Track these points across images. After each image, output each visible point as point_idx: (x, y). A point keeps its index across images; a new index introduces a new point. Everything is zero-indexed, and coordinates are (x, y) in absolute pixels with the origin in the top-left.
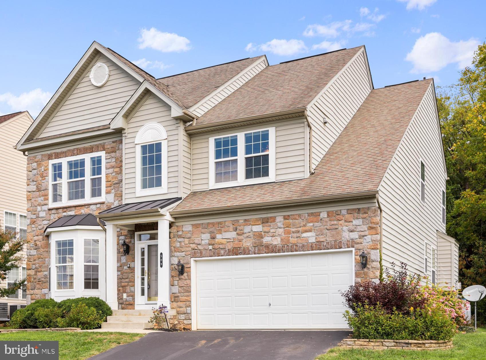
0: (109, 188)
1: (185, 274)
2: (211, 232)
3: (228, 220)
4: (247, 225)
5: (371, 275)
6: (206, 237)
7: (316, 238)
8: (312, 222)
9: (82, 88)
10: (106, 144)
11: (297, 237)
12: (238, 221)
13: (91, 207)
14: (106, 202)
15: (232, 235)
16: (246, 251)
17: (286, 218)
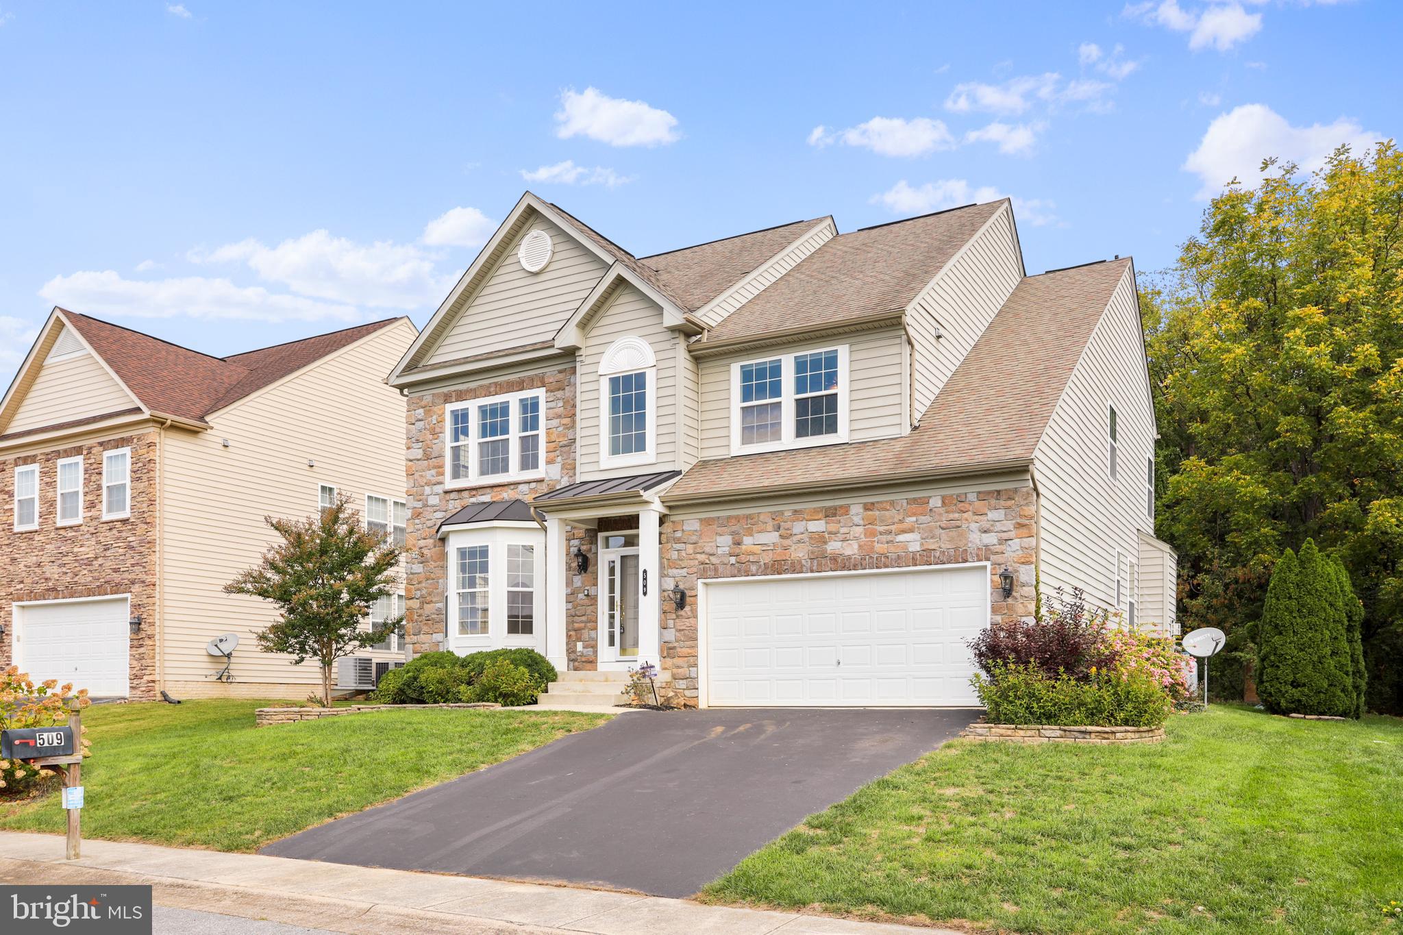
0: (552, 455)
1: (687, 608)
2: (733, 533)
3: (764, 511)
4: (798, 520)
5: (1020, 609)
6: (725, 542)
7: (922, 544)
8: (914, 514)
9: (504, 276)
10: (548, 374)
11: (887, 543)
12: (782, 513)
13: (521, 487)
14: (547, 479)
15: (772, 537)
16: (796, 567)
17: (868, 507)
